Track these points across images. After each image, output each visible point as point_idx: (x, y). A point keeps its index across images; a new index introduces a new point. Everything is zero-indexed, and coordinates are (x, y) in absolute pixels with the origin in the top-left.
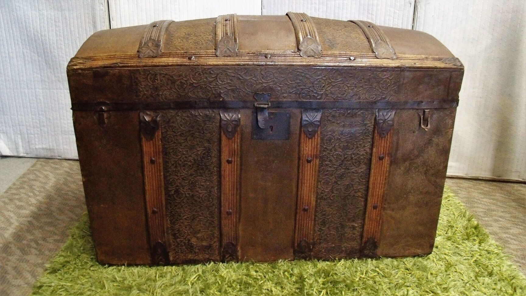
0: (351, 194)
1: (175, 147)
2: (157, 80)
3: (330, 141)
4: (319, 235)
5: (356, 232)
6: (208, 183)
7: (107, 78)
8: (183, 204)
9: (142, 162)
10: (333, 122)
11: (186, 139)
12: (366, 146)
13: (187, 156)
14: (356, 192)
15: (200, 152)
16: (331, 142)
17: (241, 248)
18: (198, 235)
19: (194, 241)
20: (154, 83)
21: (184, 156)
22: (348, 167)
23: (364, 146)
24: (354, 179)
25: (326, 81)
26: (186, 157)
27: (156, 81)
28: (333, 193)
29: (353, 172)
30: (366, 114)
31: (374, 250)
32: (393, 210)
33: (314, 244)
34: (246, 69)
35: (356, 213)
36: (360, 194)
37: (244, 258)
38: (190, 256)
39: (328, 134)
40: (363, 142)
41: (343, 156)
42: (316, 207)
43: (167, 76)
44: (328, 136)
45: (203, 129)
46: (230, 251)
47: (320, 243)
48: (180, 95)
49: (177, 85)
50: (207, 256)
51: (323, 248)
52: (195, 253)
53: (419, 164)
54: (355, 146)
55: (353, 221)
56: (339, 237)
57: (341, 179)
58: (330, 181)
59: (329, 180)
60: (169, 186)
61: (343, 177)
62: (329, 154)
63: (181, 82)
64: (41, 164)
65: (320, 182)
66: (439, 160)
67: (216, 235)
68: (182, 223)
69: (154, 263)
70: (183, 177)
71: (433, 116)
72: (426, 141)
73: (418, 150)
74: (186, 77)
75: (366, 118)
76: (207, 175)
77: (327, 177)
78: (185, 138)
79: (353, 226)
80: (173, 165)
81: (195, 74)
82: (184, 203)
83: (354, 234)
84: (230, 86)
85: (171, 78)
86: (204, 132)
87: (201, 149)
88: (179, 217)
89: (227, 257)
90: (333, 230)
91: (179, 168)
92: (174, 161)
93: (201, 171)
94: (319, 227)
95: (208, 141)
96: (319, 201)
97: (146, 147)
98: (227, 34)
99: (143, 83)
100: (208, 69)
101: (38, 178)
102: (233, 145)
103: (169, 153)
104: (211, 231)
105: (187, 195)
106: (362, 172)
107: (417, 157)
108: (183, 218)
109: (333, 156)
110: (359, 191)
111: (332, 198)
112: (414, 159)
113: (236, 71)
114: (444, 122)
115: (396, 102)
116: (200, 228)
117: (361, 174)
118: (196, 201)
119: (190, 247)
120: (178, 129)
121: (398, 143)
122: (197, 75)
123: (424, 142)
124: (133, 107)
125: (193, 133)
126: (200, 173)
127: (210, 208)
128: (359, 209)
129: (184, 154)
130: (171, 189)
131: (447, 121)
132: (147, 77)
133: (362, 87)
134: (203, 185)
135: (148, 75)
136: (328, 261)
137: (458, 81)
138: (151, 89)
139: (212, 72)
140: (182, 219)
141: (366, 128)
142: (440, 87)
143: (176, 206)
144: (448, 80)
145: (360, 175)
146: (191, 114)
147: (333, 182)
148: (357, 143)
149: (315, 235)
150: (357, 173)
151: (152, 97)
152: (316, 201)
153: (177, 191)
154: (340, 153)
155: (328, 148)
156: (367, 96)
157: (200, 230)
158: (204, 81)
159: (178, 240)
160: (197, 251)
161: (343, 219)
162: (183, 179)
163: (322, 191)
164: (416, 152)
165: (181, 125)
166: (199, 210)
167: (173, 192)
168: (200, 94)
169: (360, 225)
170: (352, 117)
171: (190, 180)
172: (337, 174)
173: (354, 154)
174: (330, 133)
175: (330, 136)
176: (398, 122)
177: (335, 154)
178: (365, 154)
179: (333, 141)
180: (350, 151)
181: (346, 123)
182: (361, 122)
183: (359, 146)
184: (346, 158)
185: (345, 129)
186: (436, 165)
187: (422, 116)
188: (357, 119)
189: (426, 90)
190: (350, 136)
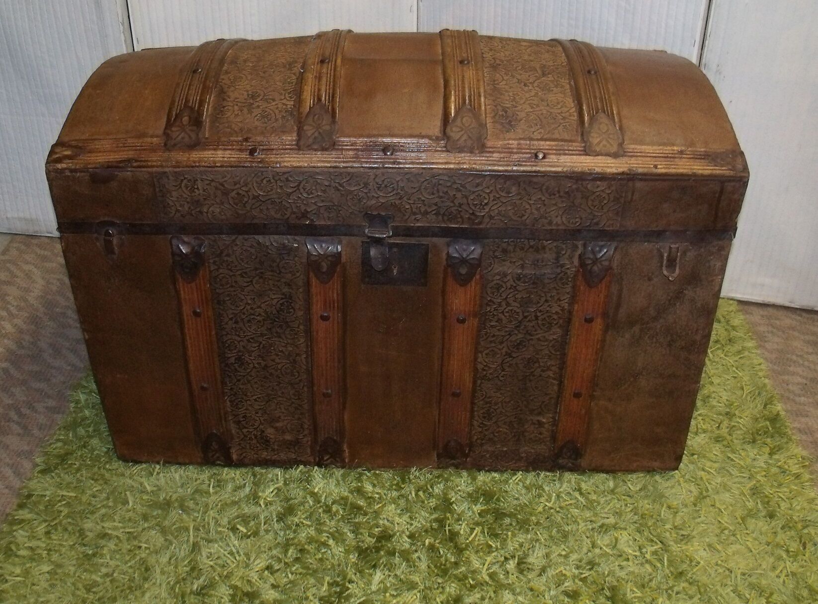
0: (535, 373)
1: (233, 293)
2: (198, 188)
3: (498, 289)
4: (481, 432)
5: (543, 430)
6: (291, 349)
7: (114, 184)
8: (250, 378)
9: (180, 314)
10: (504, 261)
11: (251, 281)
12: (562, 298)
13: (255, 306)
14: (543, 371)
15: (276, 301)
16: (501, 292)
17: (350, 447)
18: (278, 425)
19: (270, 432)
20: (193, 194)
21: (249, 307)
22: (529, 331)
23: (559, 299)
24: (541, 350)
25: (491, 195)
26: (252, 308)
27: (196, 190)
28: (503, 370)
29: (539, 339)
30: (563, 249)
31: (576, 459)
32: (610, 400)
33: (471, 446)
34: (349, 174)
35: (543, 402)
36: (551, 374)
37: (354, 461)
38: (264, 454)
39: (495, 278)
40: (558, 293)
41: (521, 314)
42: (474, 391)
43: (213, 184)
44: (495, 282)
45: (278, 266)
46: (330, 451)
47: (482, 445)
48: (237, 213)
49: (232, 198)
50: (293, 456)
51: (488, 451)
52: (273, 450)
53: (658, 330)
54: (543, 299)
55: (539, 414)
56: (515, 436)
57: (517, 349)
58: (499, 352)
59: (496, 350)
60: (226, 351)
61: (521, 347)
62: (497, 310)
63: (238, 194)
64: (18, 249)
65: (481, 352)
66: (695, 325)
67: (306, 426)
68: (251, 405)
69: (207, 461)
70: (247, 338)
71: (685, 255)
72: (671, 294)
73: (657, 307)
74: (246, 185)
75: (563, 255)
76: (289, 337)
77: (493, 345)
78: (249, 280)
79: (538, 421)
80: (231, 319)
81: (262, 181)
82: (251, 376)
83: (540, 434)
84: (323, 201)
85: (221, 187)
86: (280, 272)
87: (276, 296)
88: (244, 397)
89: (325, 459)
90: (504, 426)
91: (241, 325)
92: (233, 313)
93: (278, 330)
94: (481, 421)
95: (289, 285)
96: (479, 382)
97: (185, 292)
98: (319, 99)
99: (174, 194)
100: (284, 173)
101: (16, 279)
102: (330, 292)
103: (224, 301)
104: (299, 419)
105: (256, 365)
106: (554, 339)
107: (655, 319)
108: (251, 399)
109: (503, 312)
110: (549, 369)
111: (502, 379)
112: (648, 323)
113: (332, 177)
114: (707, 264)
115: (618, 231)
116: (281, 414)
117: (553, 342)
118: (271, 374)
119: (266, 442)
120: (236, 266)
121: (620, 297)
122: (265, 182)
123: (668, 295)
124: (159, 229)
125: (262, 273)
126: (277, 332)
127: (296, 386)
128: (548, 397)
129: (249, 304)
130: (229, 356)
131: (712, 263)
132: (180, 184)
133: (555, 205)
134: (282, 351)
135: (182, 181)
136: (496, 471)
137: (736, 196)
138: (188, 203)
139: (290, 178)
140: (249, 400)
141: (562, 272)
142: (700, 207)
143: (239, 380)
144: (717, 195)
145: (551, 345)
146: (259, 243)
147: (504, 354)
148: (547, 293)
149: (474, 432)
150: (547, 340)
151: (192, 215)
152: (475, 383)
153: (239, 359)
154: (515, 309)
155: (495, 300)
156: (564, 219)
157: (279, 417)
158: (277, 193)
159: (245, 430)
160: (276, 447)
161: (521, 410)
162: (248, 341)
163: (486, 366)
164: (652, 312)
165: (242, 259)
166: (277, 388)
167: (232, 360)
168: (273, 213)
169: (551, 420)
170: (537, 250)
171: (261, 343)
172: (511, 341)
173: (540, 311)
174: (498, 277)
175: (498, 282)
176: (621, 263)
177: (507, 310)
178: (561, 312)
179: (503, 289)
180: (534, 306)
181: (527, 262)
182: (554, 261)
183: (549, 299)
184: (526, 317)
185: (524, 272)
186: (690, 332)
187: (666, 255)
188: (546, 256)
189: (674, 211)
190: (534, 283)
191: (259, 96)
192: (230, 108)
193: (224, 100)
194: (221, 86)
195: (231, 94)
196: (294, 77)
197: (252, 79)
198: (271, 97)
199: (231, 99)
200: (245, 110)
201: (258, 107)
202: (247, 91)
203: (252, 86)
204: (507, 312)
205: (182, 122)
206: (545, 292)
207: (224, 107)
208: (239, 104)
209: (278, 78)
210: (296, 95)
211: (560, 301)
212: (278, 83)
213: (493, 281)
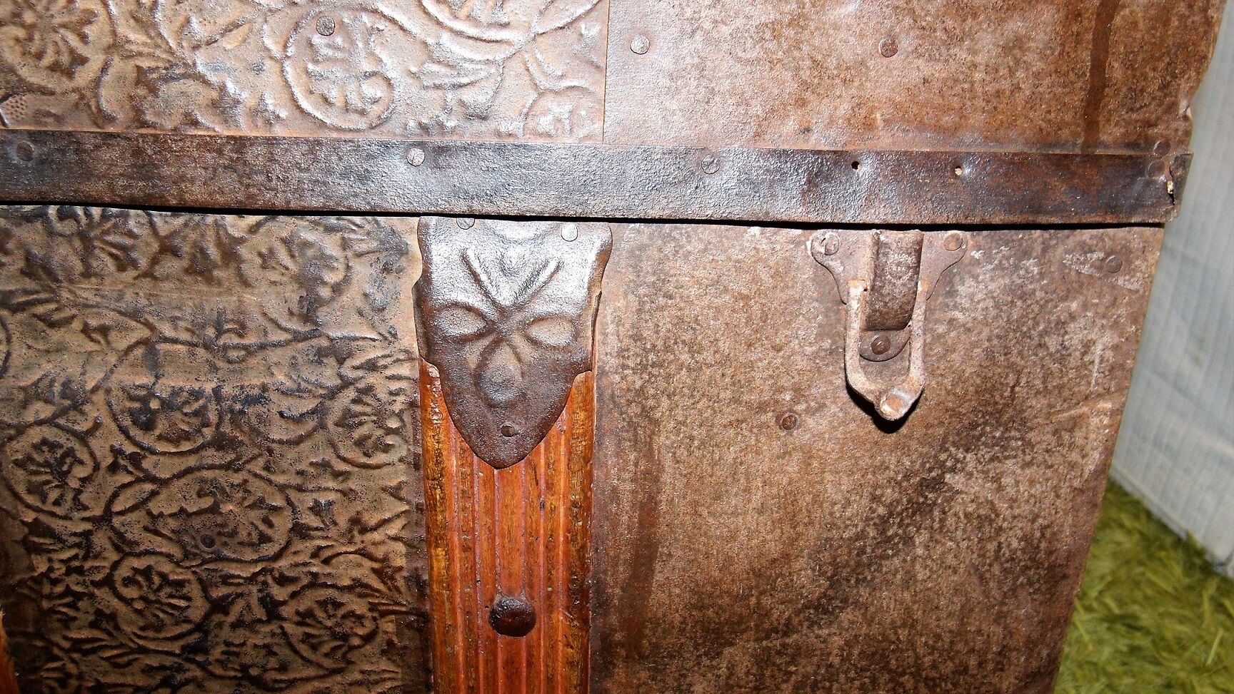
3: (58, 473)
10: (52, 323)
12: (371, 519)
16: (74, 484)
22: (254, 672)
23: (358, 525)
39: (29, 416)
41: (195, 590)
44: (35, 435)
53: (836, 661)
54: (283, 523)
62: (80, 570)
66: (999, 630)
71: (952, 293)
72: (889, 494)
73: (826, 556)
75: (337, 289)
107: (822, 609)
109: (108, 582)
112: (788, 629)
114: (1053, 343)
123: (875, 498)
131: (1075, 335)
141: (346, 383)
142: (1016, 25)
148: (293, 495)
154: (163, 568)
155: (57, 525)
170: (200, 269)
173: (283, 580)
174: (45, 411)
175: (49, 433)
176: (637, 338)
177: (124, 572)
178: (376, 583)
179: (80, 472)
180: (249, 555)
181: (168, 331)
182: (295, 325)
183: (312, 520)
184: (220, 606)
185: (164, 388)
186: (973, 662)
187: (856, 292)
188: (250, 298)
189: (890, 50)
190: (220, 443)
204: (128, 582)
206: (282, 488)
211: (365, 530)
213: (21, 430)
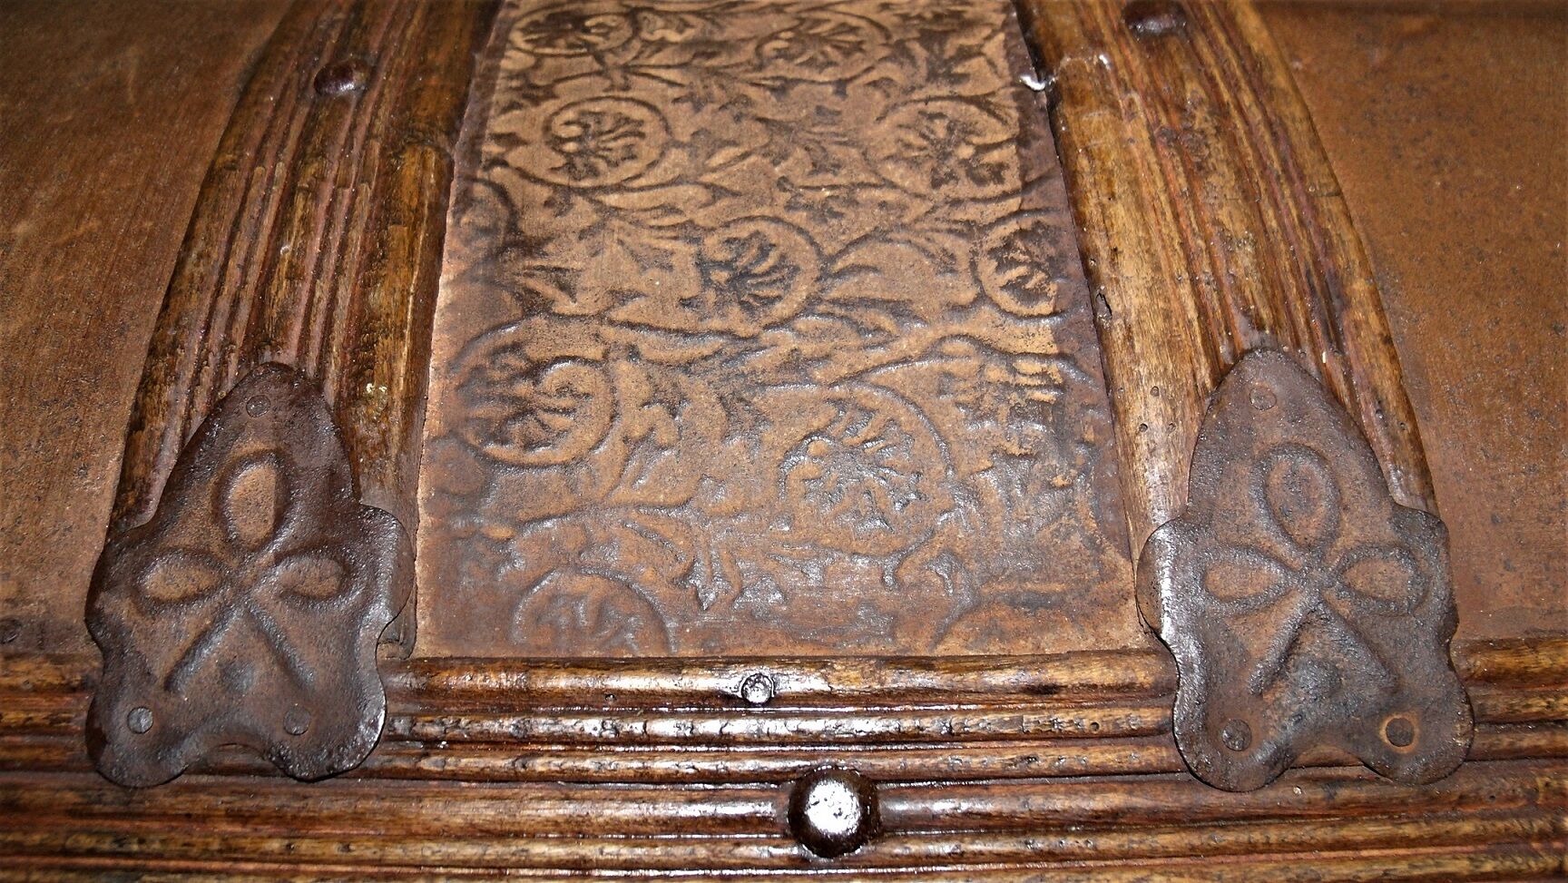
191: (785, 271)
192: (587, 379)
193: (532, 304)
194: (502, 192)
195: (572, 256)
196: (995, 132)
197: (705, 141)
198: (872, 286)
199: (585, 303)
200: (702, 394)
201: (795, 366)
202: (689, 231)
203: (716, 192)
205: (218, 514)
207: (534, 371)
208: (649, 343)
209: (883, 135)
210: (1054, 267)
212: (895, 172)
